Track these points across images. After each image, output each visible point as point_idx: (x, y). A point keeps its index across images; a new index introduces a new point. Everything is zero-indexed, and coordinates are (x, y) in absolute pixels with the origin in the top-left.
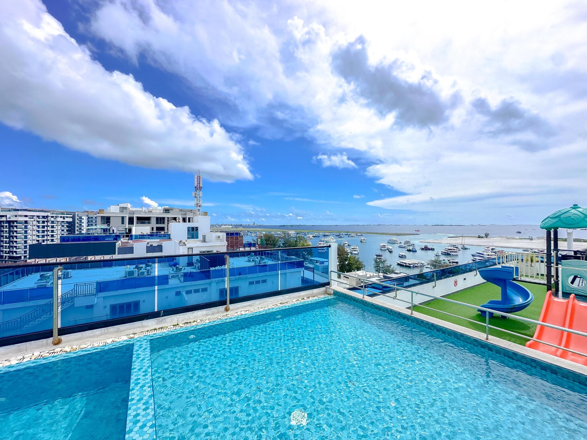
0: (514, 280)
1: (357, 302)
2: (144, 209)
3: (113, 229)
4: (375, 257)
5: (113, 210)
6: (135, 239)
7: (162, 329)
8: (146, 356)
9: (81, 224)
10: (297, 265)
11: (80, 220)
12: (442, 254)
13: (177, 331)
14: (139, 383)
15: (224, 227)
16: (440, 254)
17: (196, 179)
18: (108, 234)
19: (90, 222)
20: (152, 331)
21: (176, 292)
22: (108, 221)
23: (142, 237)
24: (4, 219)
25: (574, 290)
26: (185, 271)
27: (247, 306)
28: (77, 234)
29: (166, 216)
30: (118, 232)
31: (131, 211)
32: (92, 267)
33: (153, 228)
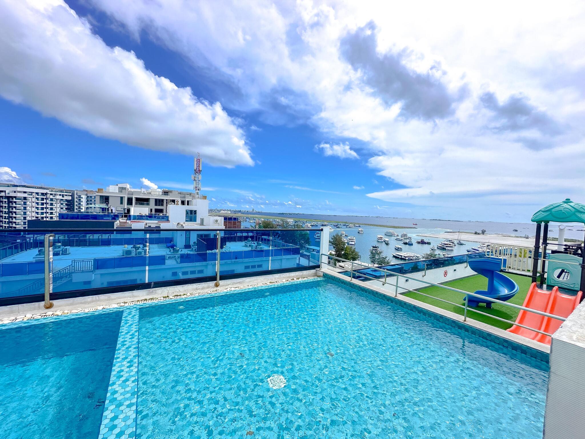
0: (502, 271)
1: (345, 284)
2: (143, 190)
3: (112, 208)
4: (372, 248)
5: (112, 190)
6: (133, 220)
7: (153, 300)
8: (134, 322)
9: (80, 203)
10: (293, 252)
11: (79, 198)
12: (437, 248)
13: (167, 302)
14: (126, 345)
15: (223, 212)
16: (436, 248)
17: (196, 162)
18: (106, 214)
19: (89, 201)
20: (142, 301)
21: (172, 272)
22: (106, 201)
23: (140, 217)
24: (3, 194)
25: (558, 283)
26: (182, 253)
27: (237, 283)
28: (76, 212)
29: (165, 198)
30: (117, 212)
31: (130, 191)
32: (90, 245)
33: (151, 210)
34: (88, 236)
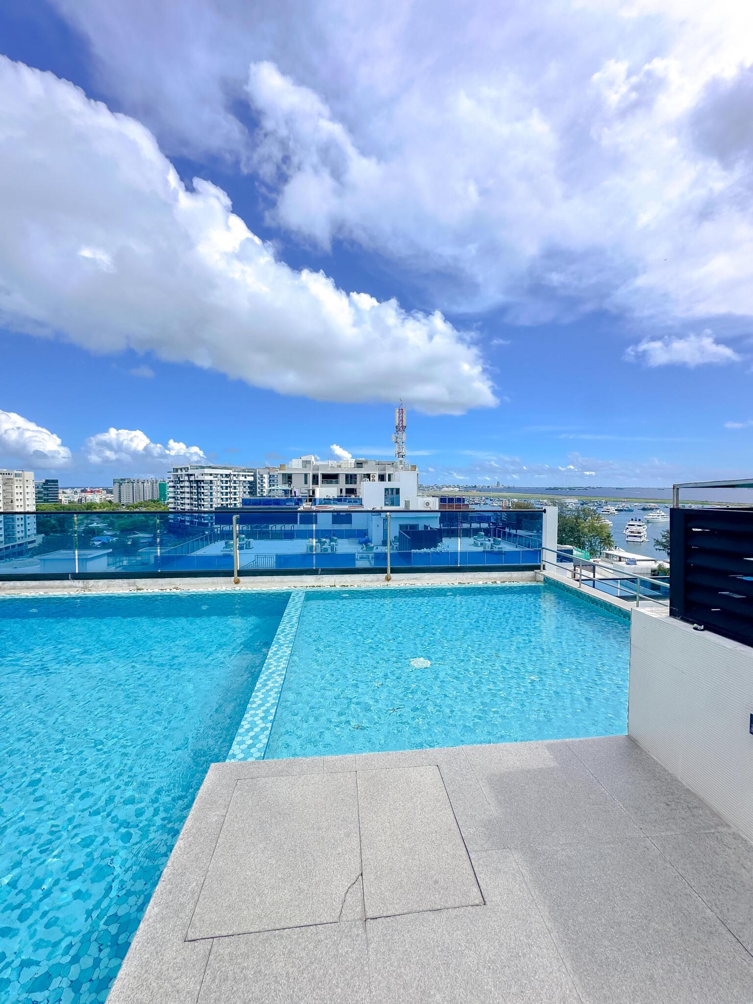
2: (331, 463)
3: (295, 490)
5: (295, 466)
6: (319, 504)
7: (320, 587)
8: (300, 601)
9: (263, 485)
11: (262, 479)
15: (447, 489)
17: (398, 414)
18: (290, 497)
19: (272, 481)
22: (289, 480)
23: (327, 501)
26: (377, 551)
27: (414, 579)
28: (259, 496)
29: (359, 472)
30: (301, 495)
31: (316, 465)
32: (273, 538)
33: (341, 490)
34: (270, 526)
